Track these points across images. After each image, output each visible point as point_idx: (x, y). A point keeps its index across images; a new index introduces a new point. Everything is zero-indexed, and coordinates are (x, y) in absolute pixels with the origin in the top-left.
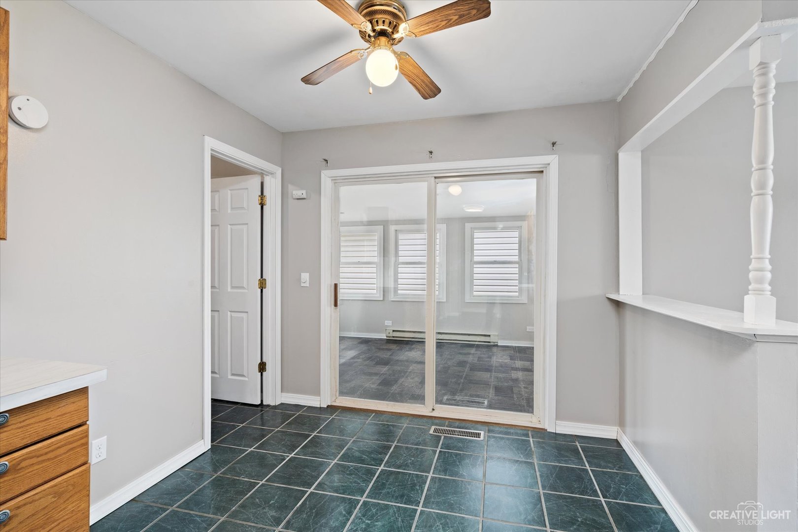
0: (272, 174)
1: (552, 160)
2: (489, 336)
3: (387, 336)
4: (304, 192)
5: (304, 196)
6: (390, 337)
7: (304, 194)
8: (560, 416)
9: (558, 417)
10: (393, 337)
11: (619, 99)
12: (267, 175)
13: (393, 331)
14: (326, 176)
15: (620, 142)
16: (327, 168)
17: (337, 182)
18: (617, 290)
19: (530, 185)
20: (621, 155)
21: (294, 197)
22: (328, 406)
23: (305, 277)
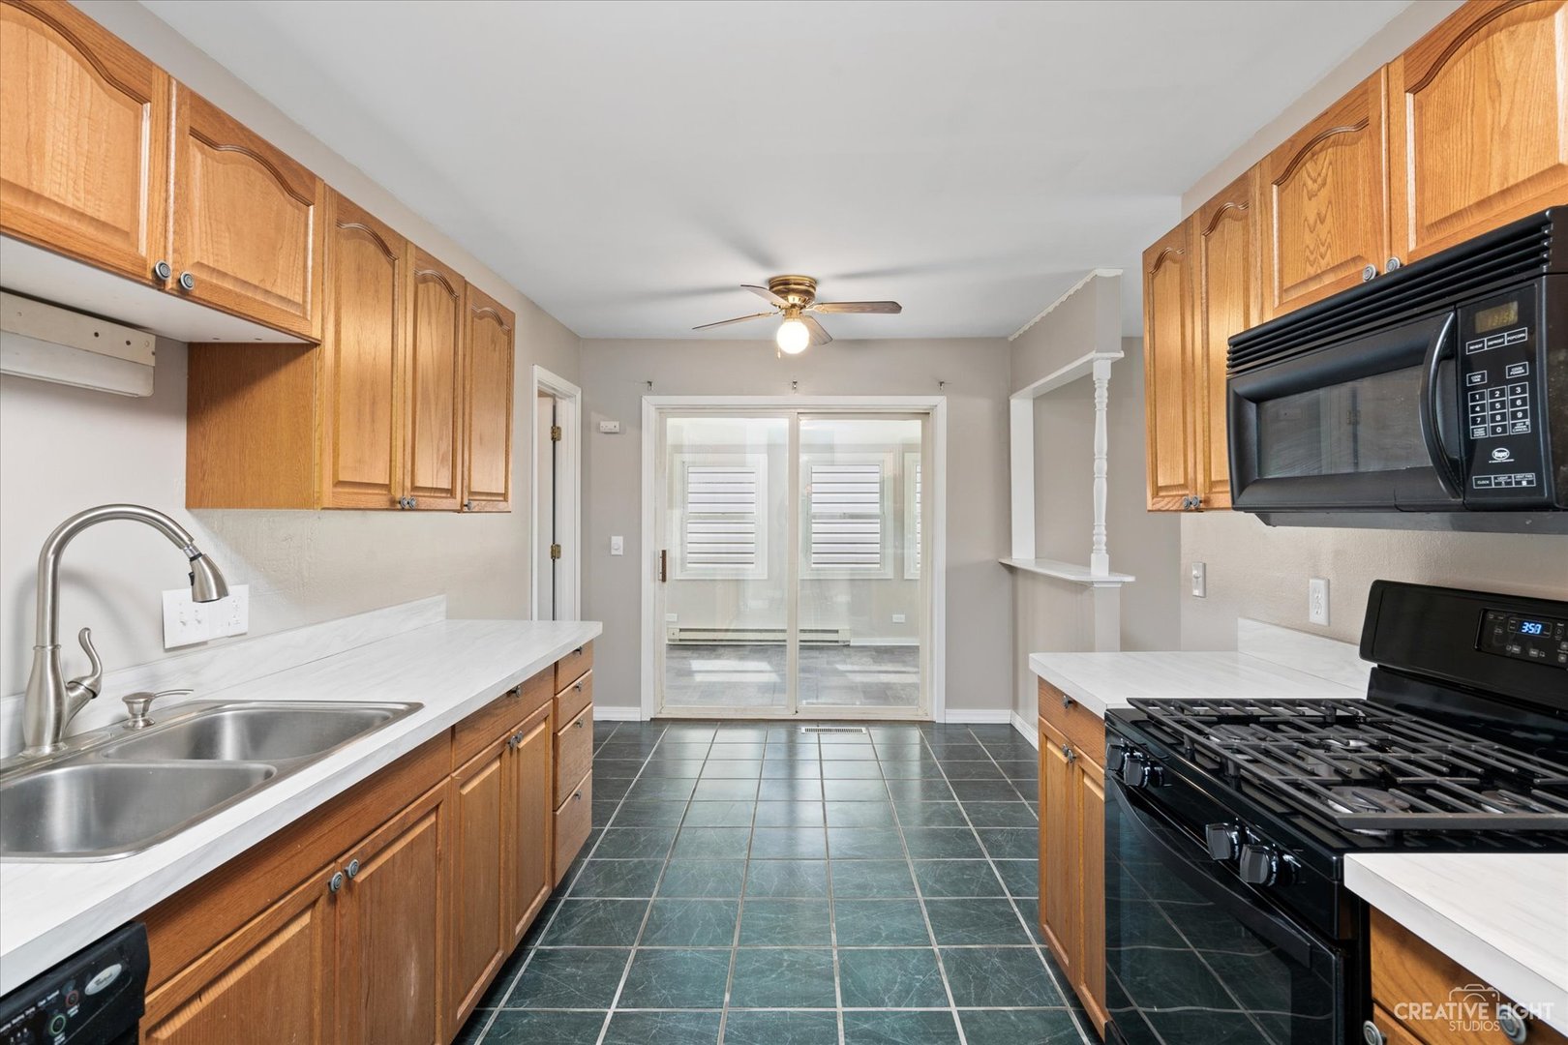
0: (569, 397)
1: (939, 402)
2: (837, 631)
3: (669, 640)
4: (617, 424)
5: (617, 430)
6: (674, 640)
7: (618, 426)
8: (951, 702)
9: (947, 706)
10: (680, 640)
11: (1011, 339)
12: (561, 398)
13: (681, 630)
14: (649, 404)
15: (1013, 389)
16: (650, 392)
17: (663, 412)
18: (1009, 552)
19: (913, 429)
20: (1013, 402)
21: (602, 429)
22: (652, 719)
23: (618, 541)
